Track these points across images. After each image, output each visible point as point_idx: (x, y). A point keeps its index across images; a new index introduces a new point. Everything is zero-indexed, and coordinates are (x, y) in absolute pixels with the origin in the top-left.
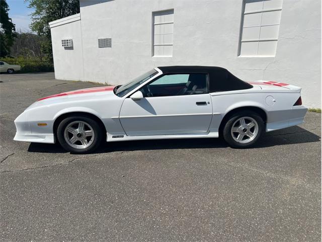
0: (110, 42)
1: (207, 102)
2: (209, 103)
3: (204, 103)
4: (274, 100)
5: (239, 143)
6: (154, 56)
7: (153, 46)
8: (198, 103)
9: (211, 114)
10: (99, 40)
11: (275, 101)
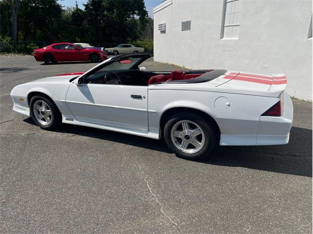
0: (190, 25)
1: (142, 96)
2: (144, 98)
3: (139, 97)
4: (228, 103)
5: (181, 151)
6: (223, 39)
7: (223, 27)
8: (134, 97)
9: (146, 110)
10: (182, 22)
11: (229, 105)
